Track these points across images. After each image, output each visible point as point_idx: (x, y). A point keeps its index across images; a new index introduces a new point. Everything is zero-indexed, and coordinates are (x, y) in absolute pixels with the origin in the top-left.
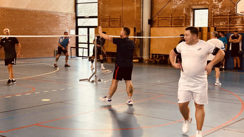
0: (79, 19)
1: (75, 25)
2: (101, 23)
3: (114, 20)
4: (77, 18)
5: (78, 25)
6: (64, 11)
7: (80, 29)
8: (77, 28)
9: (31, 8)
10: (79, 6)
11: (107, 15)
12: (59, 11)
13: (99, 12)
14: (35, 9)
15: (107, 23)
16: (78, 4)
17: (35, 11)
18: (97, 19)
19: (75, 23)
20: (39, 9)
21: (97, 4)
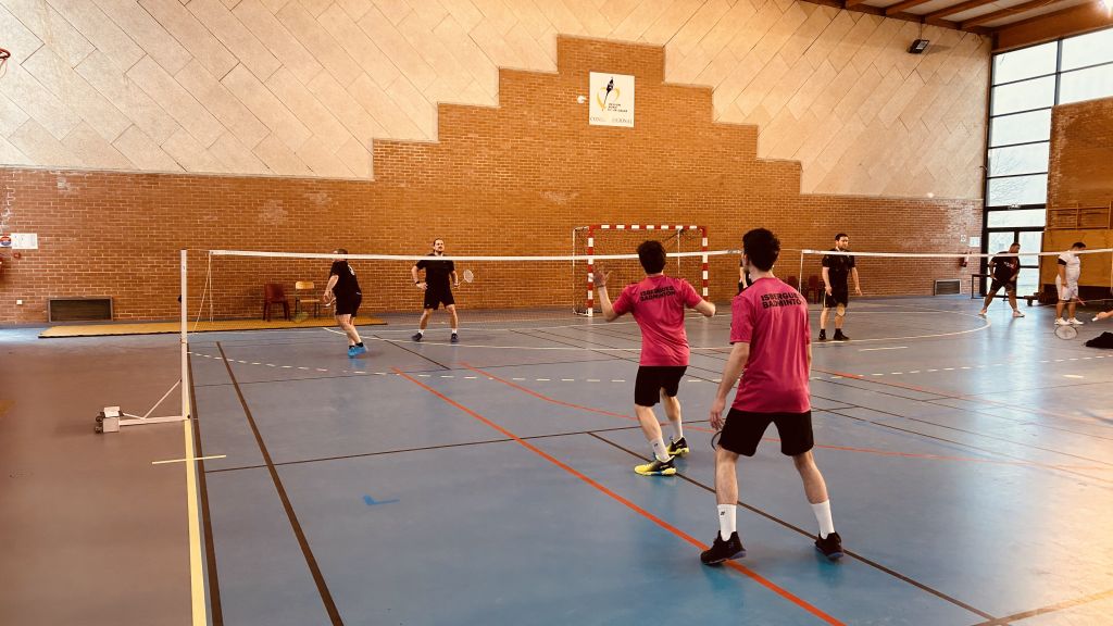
0: (990, 213)
1: (981, 226)
2: (1055, 218)
3: (1094, 211)
4: (986, 210)
5: (990, 226)
6: (958, 197)
7: (991, 234)
8: (986, 232)
9: (891, 195)
10: (992, 182)
11: (1074, 201)
12: (947, 196)
13: (1049, 196)
14: (899, 195)
15: (1073, 220)
16: (991, 181)
17: (899, 201)
18: (1044, 211)
19: (981, 221)
20: (906, 195)
21: (1046, 176)
